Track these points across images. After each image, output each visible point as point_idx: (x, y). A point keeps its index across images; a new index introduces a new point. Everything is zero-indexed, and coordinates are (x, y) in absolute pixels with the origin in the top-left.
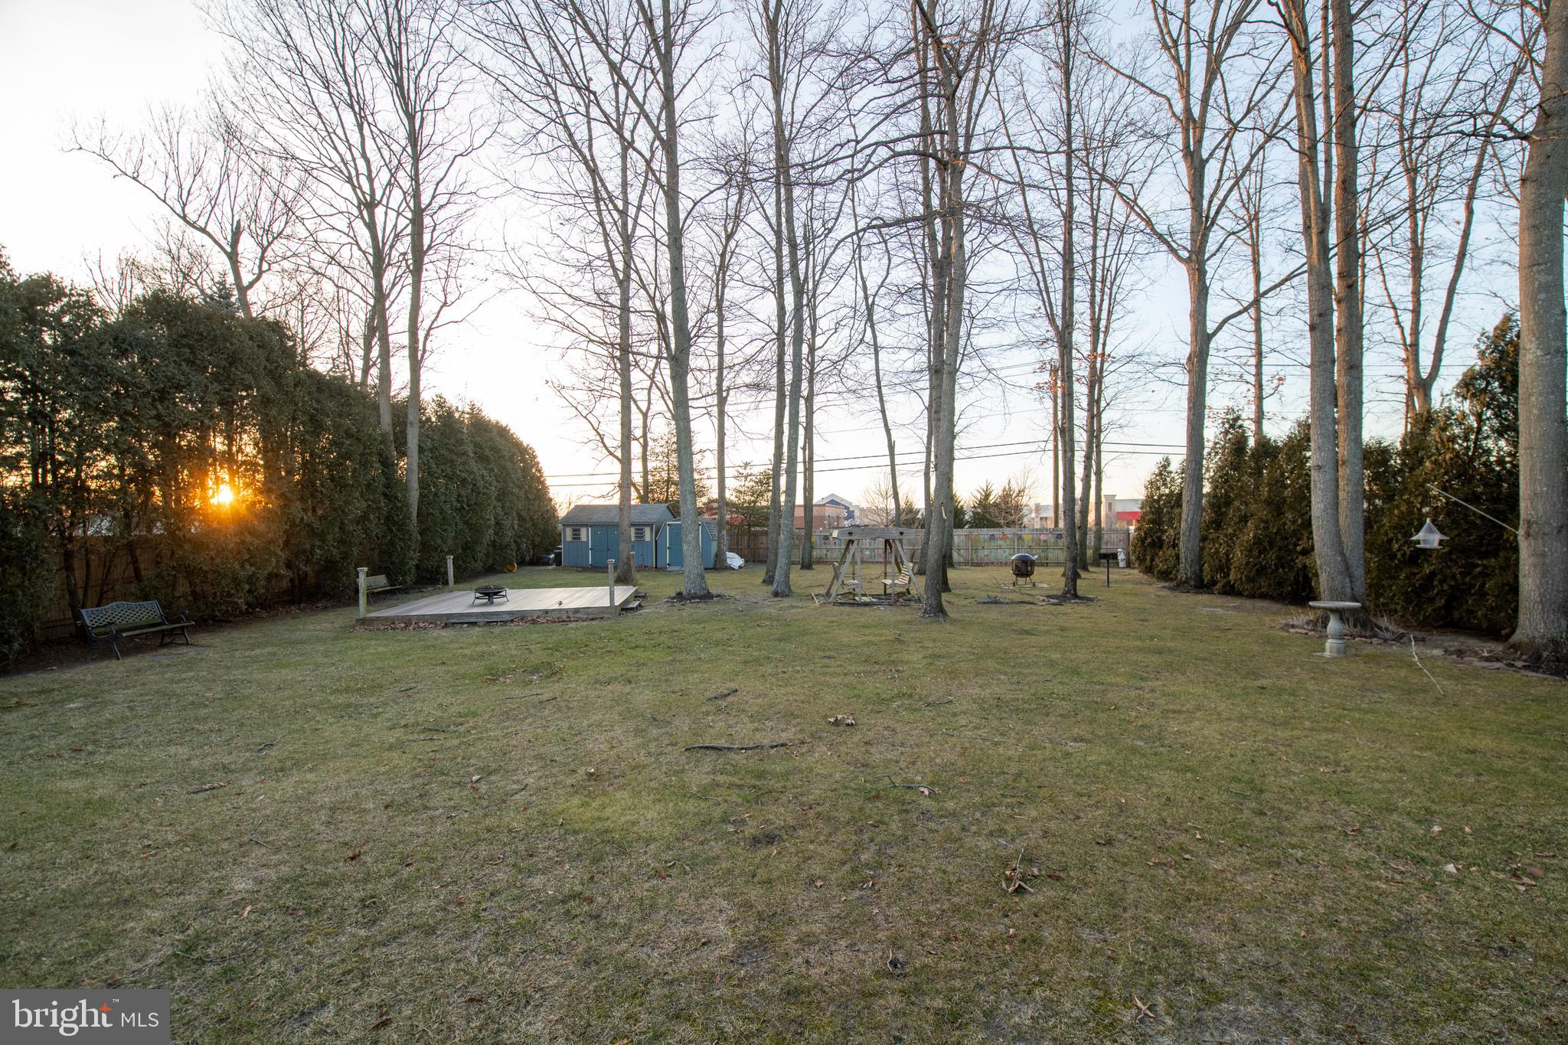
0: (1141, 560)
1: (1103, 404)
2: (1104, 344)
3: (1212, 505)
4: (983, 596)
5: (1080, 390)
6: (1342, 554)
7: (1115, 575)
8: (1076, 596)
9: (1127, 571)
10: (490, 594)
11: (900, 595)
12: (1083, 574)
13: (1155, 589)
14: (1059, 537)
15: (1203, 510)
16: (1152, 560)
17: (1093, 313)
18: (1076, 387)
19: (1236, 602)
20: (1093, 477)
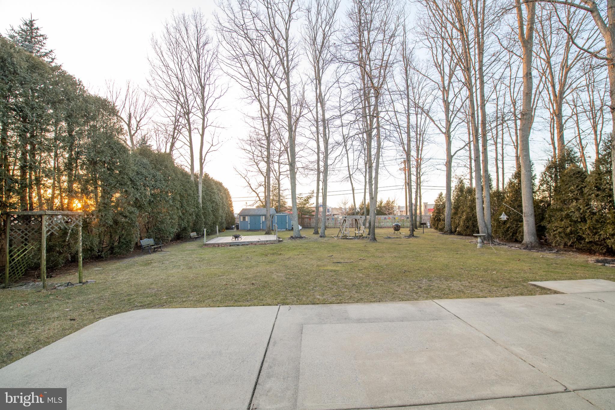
0: (434, 225)
1: (421, 174)
2: (421, 154)
3: (454, 208)
4: (386, 236)
5: (413, 170)
6: (484, 222)
7: (426, 230)
8: (413, 236)
9: (430, 229)
10: (236, 237)
11: (360, 236)
12: (416, 230)
13: (438, 234)
14: (408, 218)
15: (452, 209)
16: (437, 225)
17: (417, 145)
18: (412, 169)
19: (461, 237)
20: (418, 198)
